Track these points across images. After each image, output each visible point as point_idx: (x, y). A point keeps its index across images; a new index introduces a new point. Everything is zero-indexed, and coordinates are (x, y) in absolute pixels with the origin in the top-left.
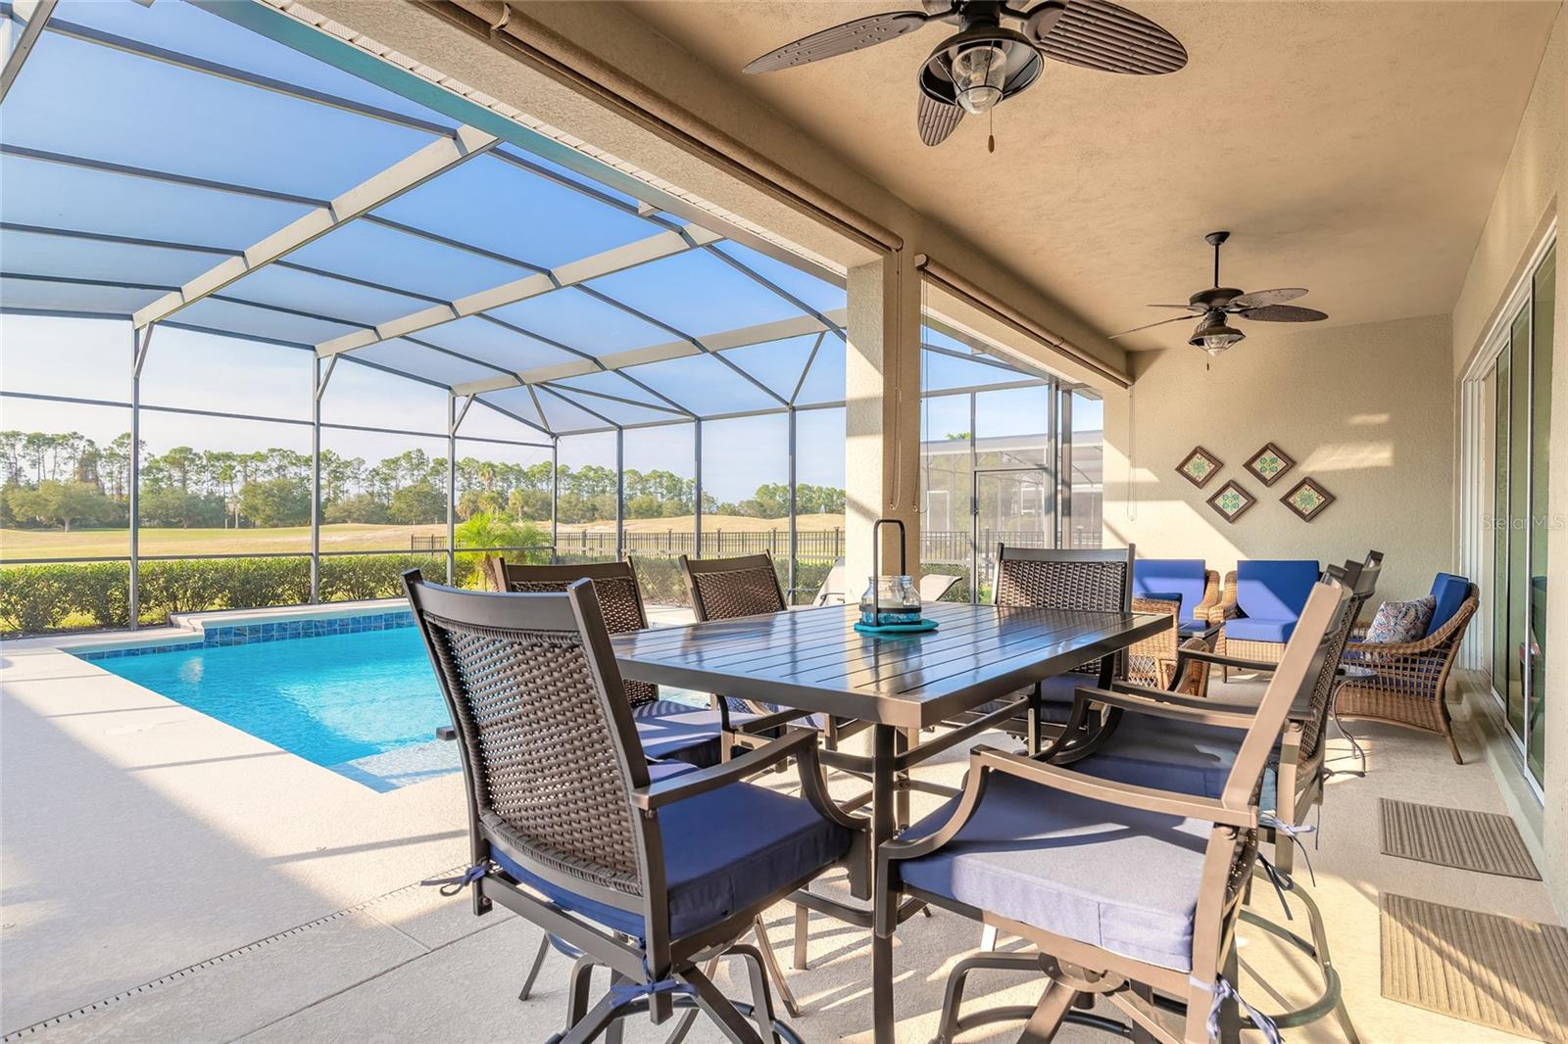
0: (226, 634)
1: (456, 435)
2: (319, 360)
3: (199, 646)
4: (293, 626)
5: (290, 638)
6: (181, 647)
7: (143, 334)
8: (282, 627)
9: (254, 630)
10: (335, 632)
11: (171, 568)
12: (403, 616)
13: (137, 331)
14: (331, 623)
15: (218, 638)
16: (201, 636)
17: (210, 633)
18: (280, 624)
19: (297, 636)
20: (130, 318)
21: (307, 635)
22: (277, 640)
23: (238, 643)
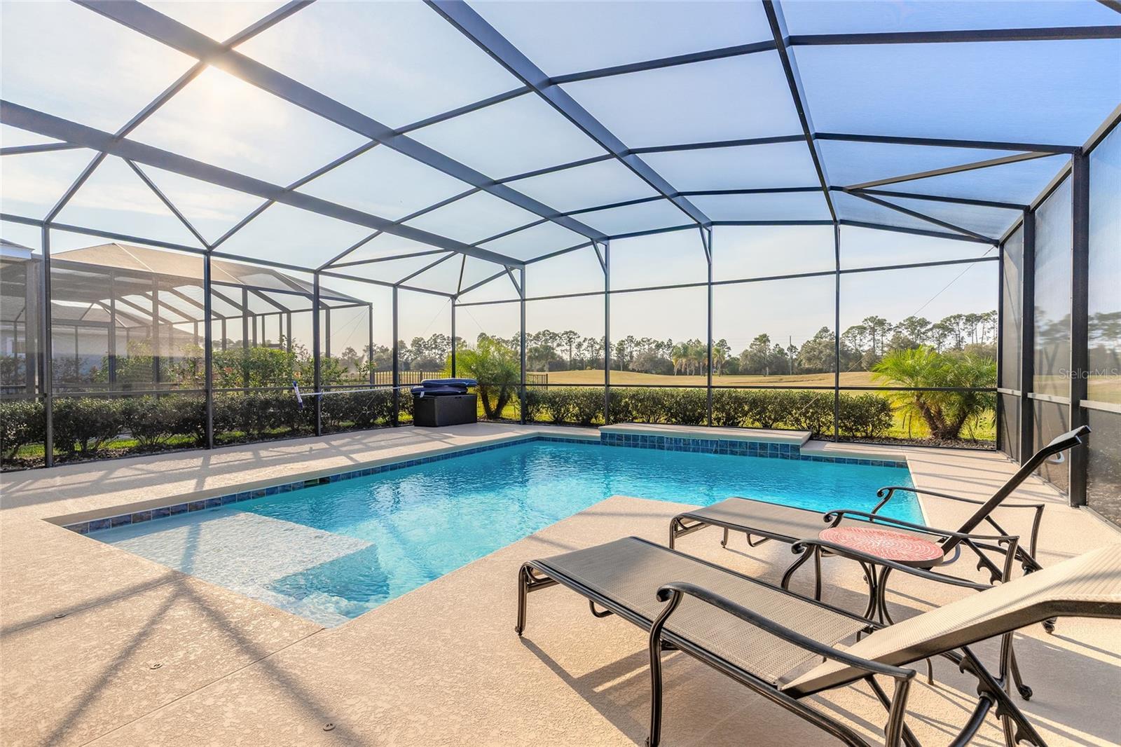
3: (597, 443)
4: (651, 439)
5: (649, 447)
6: (590, 442)
8: (644, 438)
9: (628, 437)
12: (735, 445)
15: (608, 440)
16: (597, 437)
17: (603, 436)
19: (653, 447)
21: (660, 447)
22: (641, 447)
23: (618, 445)
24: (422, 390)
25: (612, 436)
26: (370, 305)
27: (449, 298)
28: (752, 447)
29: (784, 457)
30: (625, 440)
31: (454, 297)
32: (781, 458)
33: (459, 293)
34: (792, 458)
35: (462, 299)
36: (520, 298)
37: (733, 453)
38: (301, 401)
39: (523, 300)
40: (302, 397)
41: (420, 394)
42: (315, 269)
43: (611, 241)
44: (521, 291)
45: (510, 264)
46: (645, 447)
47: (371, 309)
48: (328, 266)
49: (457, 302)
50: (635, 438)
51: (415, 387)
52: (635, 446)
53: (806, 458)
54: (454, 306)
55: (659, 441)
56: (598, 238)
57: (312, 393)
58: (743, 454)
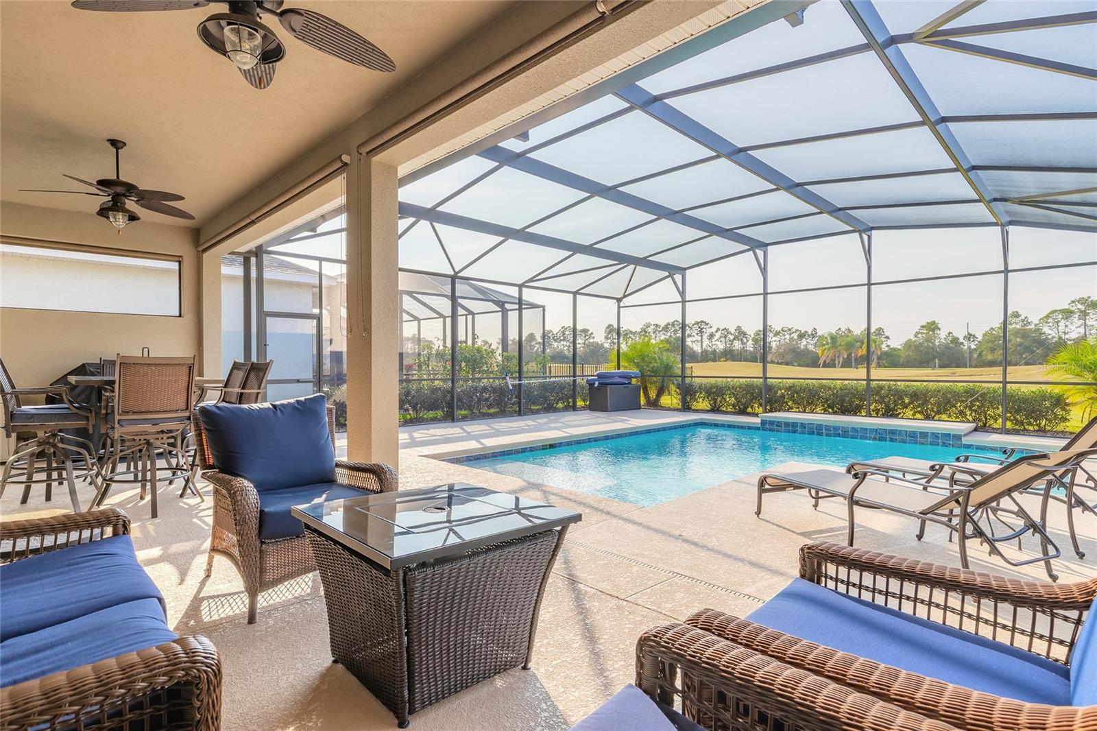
0: (771, 424)
3: (758, 429)
5: (808, 434)
6: (751, 428)
8: (803, 425)
9: (787, 424)
10: (839, 435)
12: (896, 434)
14: (836, 428)
15: (767, 426)
16: (757, 424)
17: (763, 422)
18: (802, 423)
19: (813, 433)
21: (819, 434)
23: (778, 431)
24: (596, 380)
25: (771, 423)
26: (543, 307)
27: (615, 301)
29: (945, 445)
30: (785, 426)
31: (619, 300)
32: (942, 446)
33: (625, 296)
35: (626, 302)
36: (681, 300)
37: (892, 440)
38: (511, 388)
39: (684, 302)
40: (513, 385)
41: (594, 384)
42: (520, 283)
43: (769, 247)
44: (682, 293)
45: (672, 270)
46: (804, 433)
47: (544, 310)
48: (531, 280)
49: (622, 304)
50: (794, 425)
51: (590, 378)
52: (794, 432)
54: (619, 307)
55: (818, 428)
56: (755, 245)
57: (517, 382)
58: (905, 441)
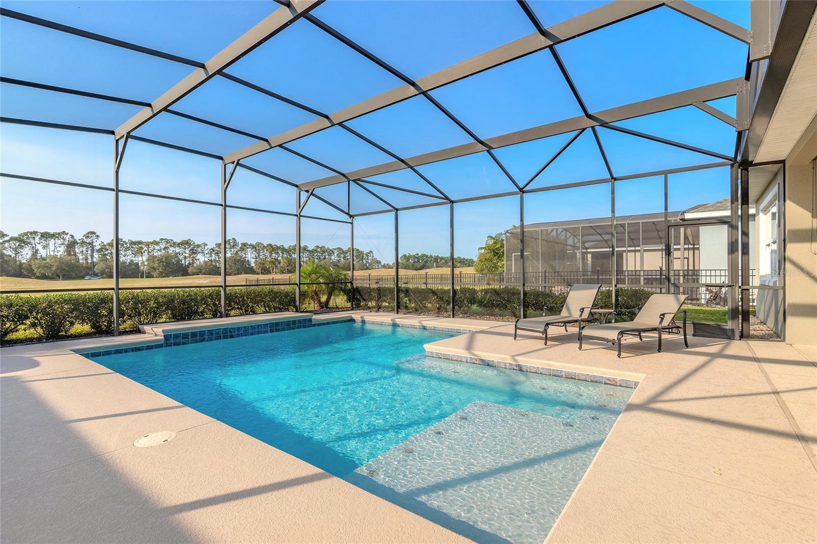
0: (177, 338)
1: (301, 214)
2: (225, 165)
3: (160, 346)
4: (217, 331)
5: (215, 340)
6: (150, 347)
7: (121, 142)
8: (211, 332)
9: (194, 335)
10: (242, 335)
11: (138, 295)
12: (279, 325)
13: (117, 141)
14: (237, 329)
15: (172, 341)
16: (162, 339)
17: (167, 337)
19: (219, 338)
20: (113, 133)
21: (225, 337)
22: (208, 341)
23: (184, 343)
25: (176, 336)
28: (288, 324)
29: (305, 327)
30: (191, 337)
32: (303, 328)
34: (308, 327)
37: (277, 330)
46: (211, 340)
50: (202, 333)
52: (202, 341)
53: (314, 325)
55: (224, 332)
58: (283, 330)
